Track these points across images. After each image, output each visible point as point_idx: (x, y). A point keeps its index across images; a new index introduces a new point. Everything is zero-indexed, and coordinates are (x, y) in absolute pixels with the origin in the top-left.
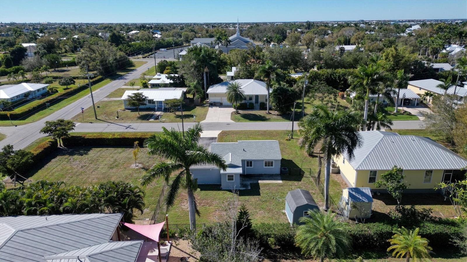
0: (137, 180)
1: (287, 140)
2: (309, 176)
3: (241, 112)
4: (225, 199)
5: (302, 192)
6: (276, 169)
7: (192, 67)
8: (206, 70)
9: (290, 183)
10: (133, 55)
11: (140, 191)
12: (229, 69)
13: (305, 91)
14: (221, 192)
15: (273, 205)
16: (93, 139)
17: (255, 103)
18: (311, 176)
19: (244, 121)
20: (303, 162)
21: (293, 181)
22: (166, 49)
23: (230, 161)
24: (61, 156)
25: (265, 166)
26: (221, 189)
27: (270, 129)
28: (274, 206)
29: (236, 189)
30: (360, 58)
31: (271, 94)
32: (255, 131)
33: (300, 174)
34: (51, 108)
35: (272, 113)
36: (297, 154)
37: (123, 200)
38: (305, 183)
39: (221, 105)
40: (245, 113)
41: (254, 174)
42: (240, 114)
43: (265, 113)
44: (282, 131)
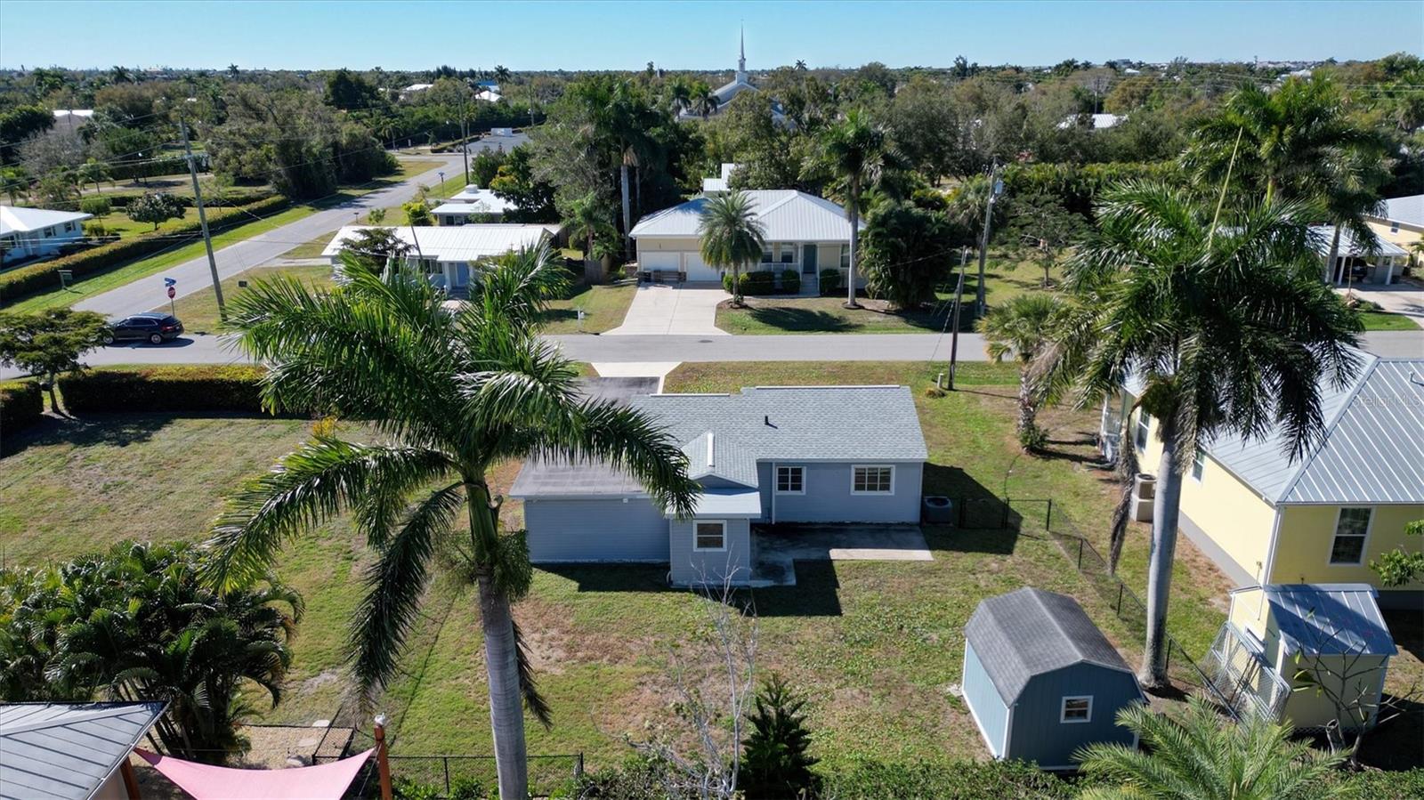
0: (320, 542)
1: (932, 394)
2: (1042, 532)
3: (750, 301)
4: (685, 627)
5: (1046, 604)
6: (903, 500)
7: (579, 146)
8: (629, 158)
9: (967, 559)
10: (402, 144)
11: (276, 594)
12: (713, 170)
13: (992, 223)
14: (666, 599)
15: (904, 662)
16: (179, 383)
17: (804, 273)
18: (1054, 533)
19: (763, 331)
20: (1008, 474)
21: (979, 555)
22: (510, 130)
23: (710, 462)
24: (43, 445)
25: (858, 488)
26: (671, 582)
27: (864, 359)
28: (906, 667)
29: (733, 583)
30: (1161, 133)
31: (864, 234)
32: (806, 362)
33: (1005, 525)
34: (76, 287)
35: (866, 306)
36: (978, 447)
37: (170, 639)
38: (1032, 560)
39: (679, 279)
40: (766, 306)
41: (810, 523)
42: (751, 309)
43: (840, 305)
44: (908, 363)
